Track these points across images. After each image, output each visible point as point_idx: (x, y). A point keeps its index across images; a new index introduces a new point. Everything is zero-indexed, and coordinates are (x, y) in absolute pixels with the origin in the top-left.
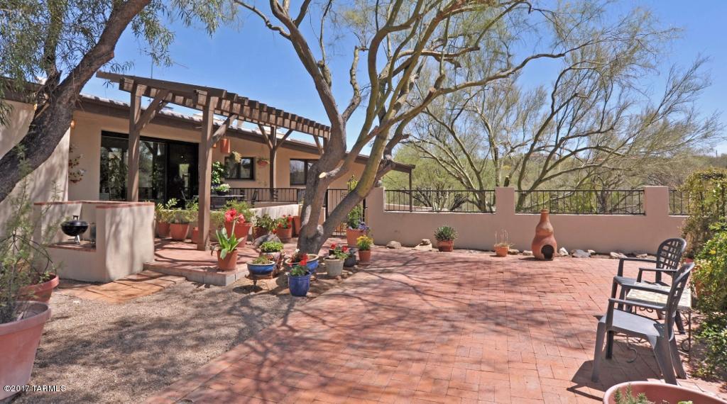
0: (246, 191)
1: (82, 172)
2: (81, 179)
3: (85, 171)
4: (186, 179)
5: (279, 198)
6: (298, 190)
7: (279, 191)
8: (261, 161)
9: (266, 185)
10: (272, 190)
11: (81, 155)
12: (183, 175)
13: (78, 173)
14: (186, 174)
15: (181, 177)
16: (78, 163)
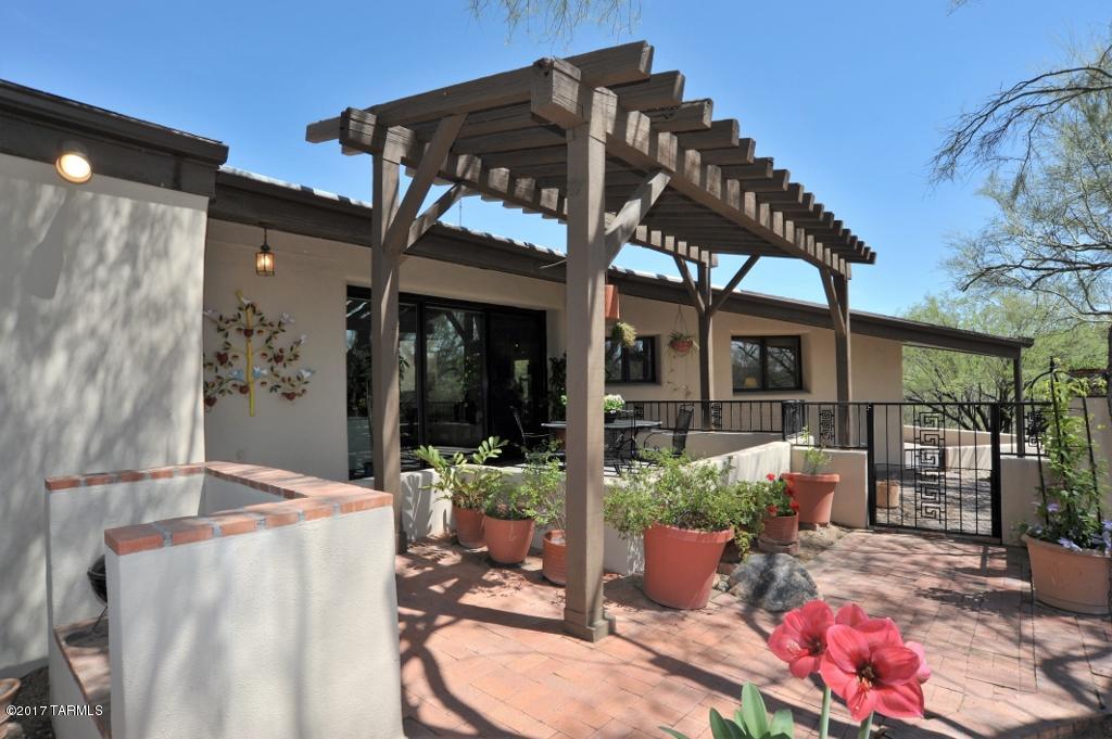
0: (646, 407)
1: (306, 375)
2: (304, 391)
3: (313, 372)
4: (525, 384)
5: (725, 421)
6: (785, 405)
7: (726, 407)
8: (678, 342)
9: (688, 394)
10: (705, 403)
11: (303, 337)
12: (521, 379)
13: (299, 379)
14: (525, 377)
15: (518, 381)
16: (296, 356)
